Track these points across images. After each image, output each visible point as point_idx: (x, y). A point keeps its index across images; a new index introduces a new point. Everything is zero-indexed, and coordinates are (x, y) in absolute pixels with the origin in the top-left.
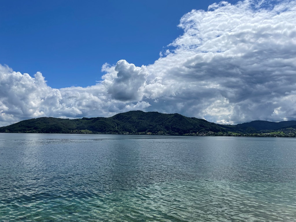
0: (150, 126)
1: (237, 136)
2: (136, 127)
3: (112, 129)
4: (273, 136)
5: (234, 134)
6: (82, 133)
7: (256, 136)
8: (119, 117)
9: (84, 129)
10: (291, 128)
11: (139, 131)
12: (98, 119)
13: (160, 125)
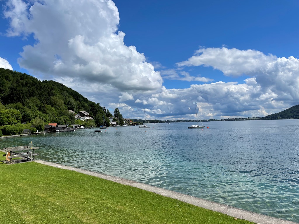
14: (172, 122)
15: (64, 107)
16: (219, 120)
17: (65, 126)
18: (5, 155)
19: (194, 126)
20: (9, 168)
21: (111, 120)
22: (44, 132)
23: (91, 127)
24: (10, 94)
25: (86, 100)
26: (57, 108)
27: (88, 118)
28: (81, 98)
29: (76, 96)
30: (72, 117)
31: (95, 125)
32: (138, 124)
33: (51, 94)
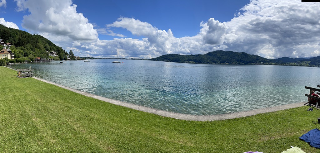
0: (228, 59)
1: (274, 65)
2: (219, 60)
3: (206, 61)
4: (291, 65)
5: (273, 64)
6: (190, 63)
7: (283, 65)
8: (209, 54)
9: (192, 61)
10: (299, 62)
11: (221, 62)
12: (198, 55)
13: (234, 59)
14: (102, 59)
15: (44, 49)
16: (128, 59)
17: (44, 59)
18: (18, 73)
19: (115, 61)
20: (20, 80)
21: (68, 57)
22: (34, 62)
23: (57, 60)
24: (18, 42)
25: (55, 45)
26: (40, 49)
27: (55, 55)
28: (52, 44)
29: (50, 43)
30: (47, 55)
31: (59, 59)
32: (83, 60)
33: (37, 42)
